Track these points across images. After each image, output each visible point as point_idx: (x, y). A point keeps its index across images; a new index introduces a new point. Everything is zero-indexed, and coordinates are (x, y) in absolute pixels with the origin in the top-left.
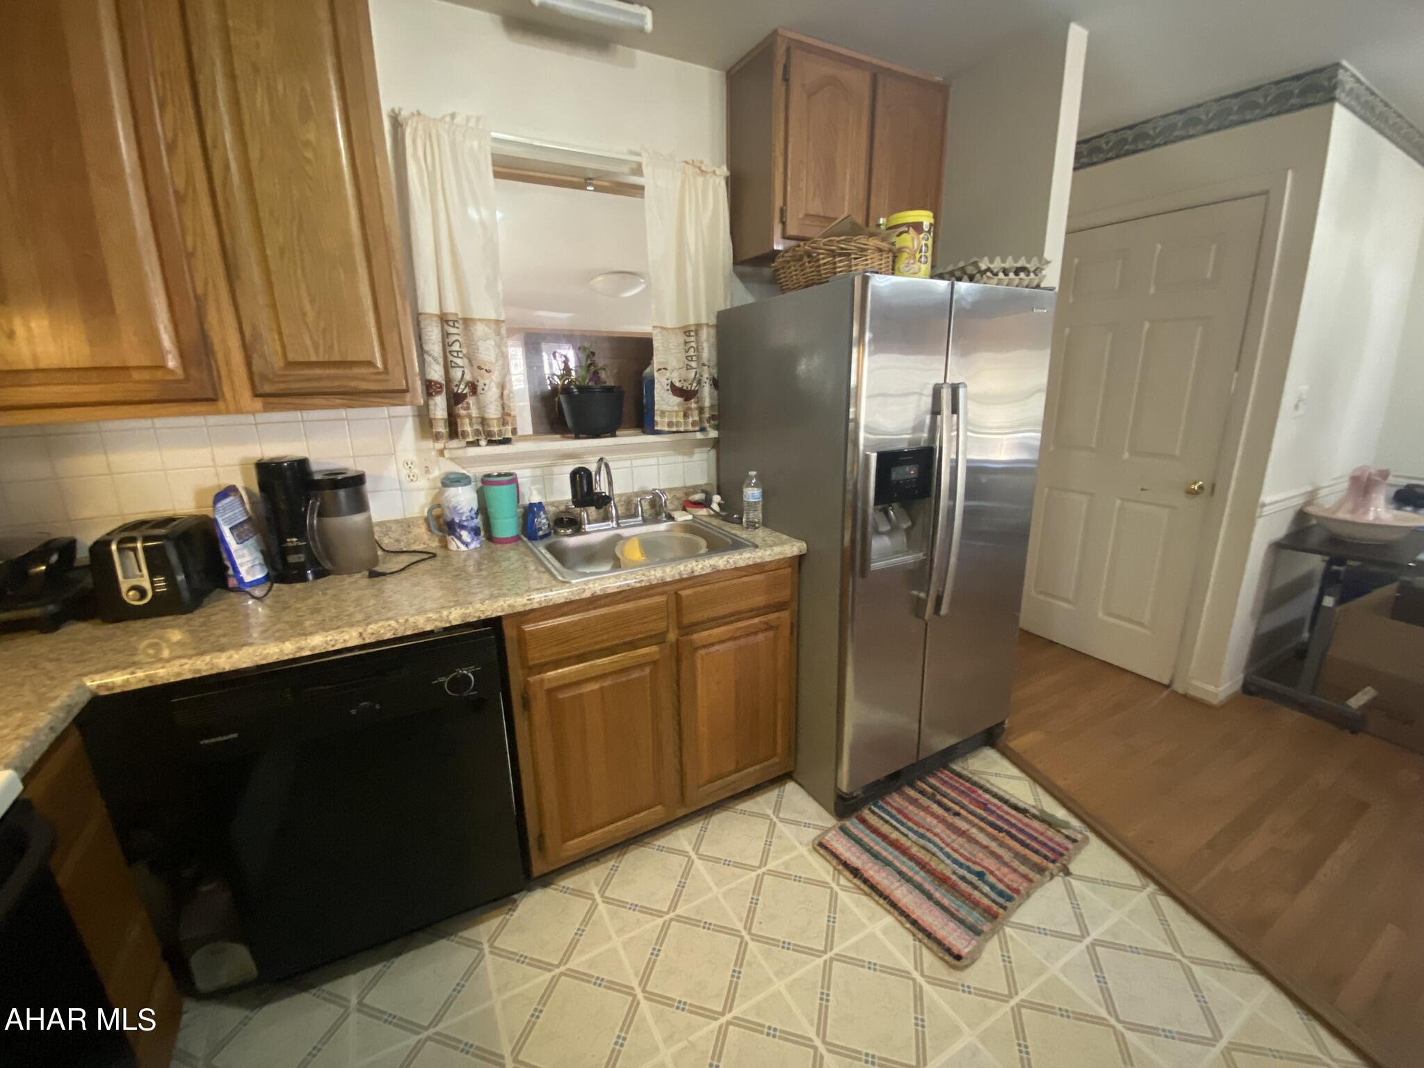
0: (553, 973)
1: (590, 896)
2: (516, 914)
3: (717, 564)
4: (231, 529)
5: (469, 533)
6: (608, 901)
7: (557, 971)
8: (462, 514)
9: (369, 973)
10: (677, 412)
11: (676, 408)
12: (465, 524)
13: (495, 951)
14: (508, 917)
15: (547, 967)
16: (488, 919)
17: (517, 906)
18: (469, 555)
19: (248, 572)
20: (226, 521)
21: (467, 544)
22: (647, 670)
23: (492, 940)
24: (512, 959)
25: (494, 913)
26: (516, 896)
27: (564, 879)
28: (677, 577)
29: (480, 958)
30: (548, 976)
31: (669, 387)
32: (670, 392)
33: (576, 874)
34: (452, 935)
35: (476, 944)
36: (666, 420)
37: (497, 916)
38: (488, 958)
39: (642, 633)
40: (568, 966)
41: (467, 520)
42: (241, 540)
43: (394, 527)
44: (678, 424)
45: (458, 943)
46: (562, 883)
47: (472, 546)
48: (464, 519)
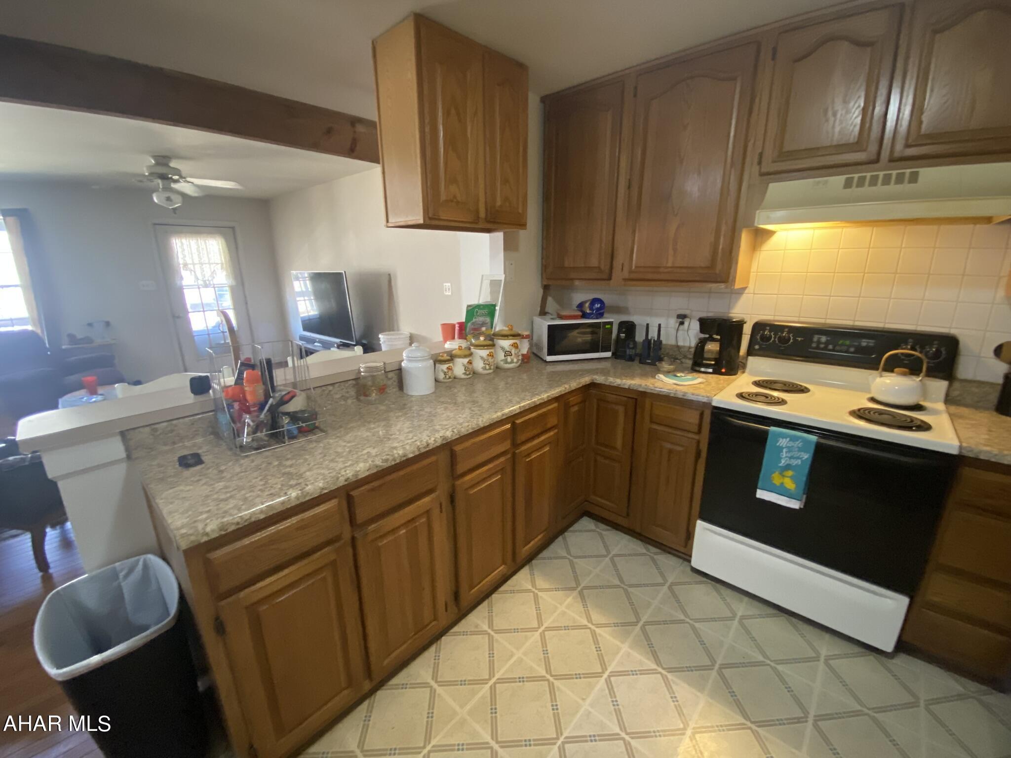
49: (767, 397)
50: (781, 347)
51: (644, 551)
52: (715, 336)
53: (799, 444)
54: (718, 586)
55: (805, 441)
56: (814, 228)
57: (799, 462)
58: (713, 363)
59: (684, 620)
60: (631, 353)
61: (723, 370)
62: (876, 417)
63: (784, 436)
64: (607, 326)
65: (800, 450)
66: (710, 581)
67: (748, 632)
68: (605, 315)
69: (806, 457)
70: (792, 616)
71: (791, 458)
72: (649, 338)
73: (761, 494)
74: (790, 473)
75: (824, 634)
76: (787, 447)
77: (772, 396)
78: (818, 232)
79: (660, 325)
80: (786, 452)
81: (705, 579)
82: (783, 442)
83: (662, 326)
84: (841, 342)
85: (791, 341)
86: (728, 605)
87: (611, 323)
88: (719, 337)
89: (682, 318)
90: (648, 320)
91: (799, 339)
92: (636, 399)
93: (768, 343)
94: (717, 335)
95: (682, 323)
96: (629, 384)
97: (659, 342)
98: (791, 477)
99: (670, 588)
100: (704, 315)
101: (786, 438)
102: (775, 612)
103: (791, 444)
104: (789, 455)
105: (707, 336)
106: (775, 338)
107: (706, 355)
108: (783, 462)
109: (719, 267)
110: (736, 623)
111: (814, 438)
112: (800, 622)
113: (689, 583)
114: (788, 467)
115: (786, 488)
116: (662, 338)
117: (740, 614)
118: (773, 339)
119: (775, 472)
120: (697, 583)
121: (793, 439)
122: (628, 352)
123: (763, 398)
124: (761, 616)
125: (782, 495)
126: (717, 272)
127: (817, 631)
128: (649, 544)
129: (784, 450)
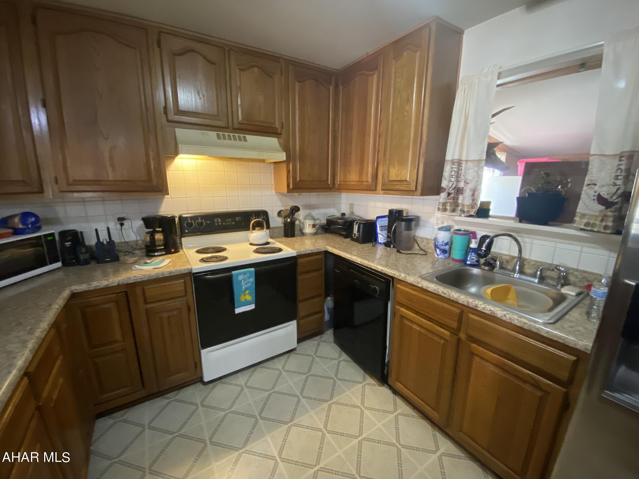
0: (361, 406)
1: (396, 410)
2: (379, 387)
3: (495, 312)
4: (380, 227)
5: (440, 251)
6: (396, 417)
7: (362, 407)
8: (439, 242)
9: (348, 359)
10: (597, 216)
11: (597, 214)
12: (439, 246)
13: (364, 387)
14: (377, 385)
15: (363, 403)
16: (374, 380)
17: (381, 387)
18: (437, 260)
19: (380, 239)
20: (379, 224)
21: (438, 255)
22: (442, 342)
23: (368, 384)
24: (362, 392)
25: (377, 381)
26: (386, 385)
27: (399, 398)
28: (466, 304)
29: (360, 383)
30: (359, 405)
31: (595, 198)
32: (596, 201)
33: (403, 402)
34: (366, 373)
35: (364, 379)
36: (585, 221)
37: (376, 382)
38: (361, 385)
39: (442, 320)
40: (364, 410)
41: (440, 245)
42: (381, 230)
43: (425, 240)
44: (593, 225)
45: (364, 375)
46: (397, 398)
47: (440, 257)
48: (439, 244)
49: (217, 258)
50: (200, 228)
51: (167, 401)
52: (158, 229)
53: (248, 275)
54: (223, 380)
55: (250, 272)
56: (196, 159)
57: (250, 284)
58: (163, 247)
59: (226, 414)
60: (85, 258)
61: (173, 250)
62: (263, 251)
63: (240, 274)
64: (49, 238)
65: (249, 277)
66: (217, 382)
67: (254, 388)
68: (43, 228)
69: (252, 280)
70: (259, 364)
71: (246, 283)
72: (101, 240)
73: (238, 311)
74: (247, 292)
75: (273, 360)
76: (243, 279)
77: (219, 256)
78: (200, 162)
79: (108, 229)
80: (244, 282)
81: (214, 383)
82: (240, 278)
83: (110, 228)
84: (227, 220)
85: (204, 224)
86: (235, 385)
87: (52, 235)
88: (160, 229)
89: (121, 220)
90: (95, 226)
91: (208, 222)
92: (126, 292)
93: (192, 228)
94: (159, 228)
95: (122, 225)
96: (117, 281)
97: (111, 242)
98: (249, 294)
99: (203, 406)
100: (144, 215)
101: (242, 275)
102: (253, 368)
103: (245, 276)
104: (245, 283)
105: (152, 230)
106: (195, 223)
107: (157, 244)
108: (243, 287)
109: (155, 181)
110: (246, 390)
111: (253, 269)
112: (265, 363)
113: (209, 393)
114: (246, 289)
115: (248, 300)
116: (113, 238)
117: (243, 384)
118: (194, 224)
119: (241, 295)
120: (212, 389)
121: (245, 273)
122: (82, 257)
123: (216, 259)
124: (250, 376)
125: (247, 305)
126: (154, 184)
127: (271, 362)
128: (166, 394)
129: (242, 281)
